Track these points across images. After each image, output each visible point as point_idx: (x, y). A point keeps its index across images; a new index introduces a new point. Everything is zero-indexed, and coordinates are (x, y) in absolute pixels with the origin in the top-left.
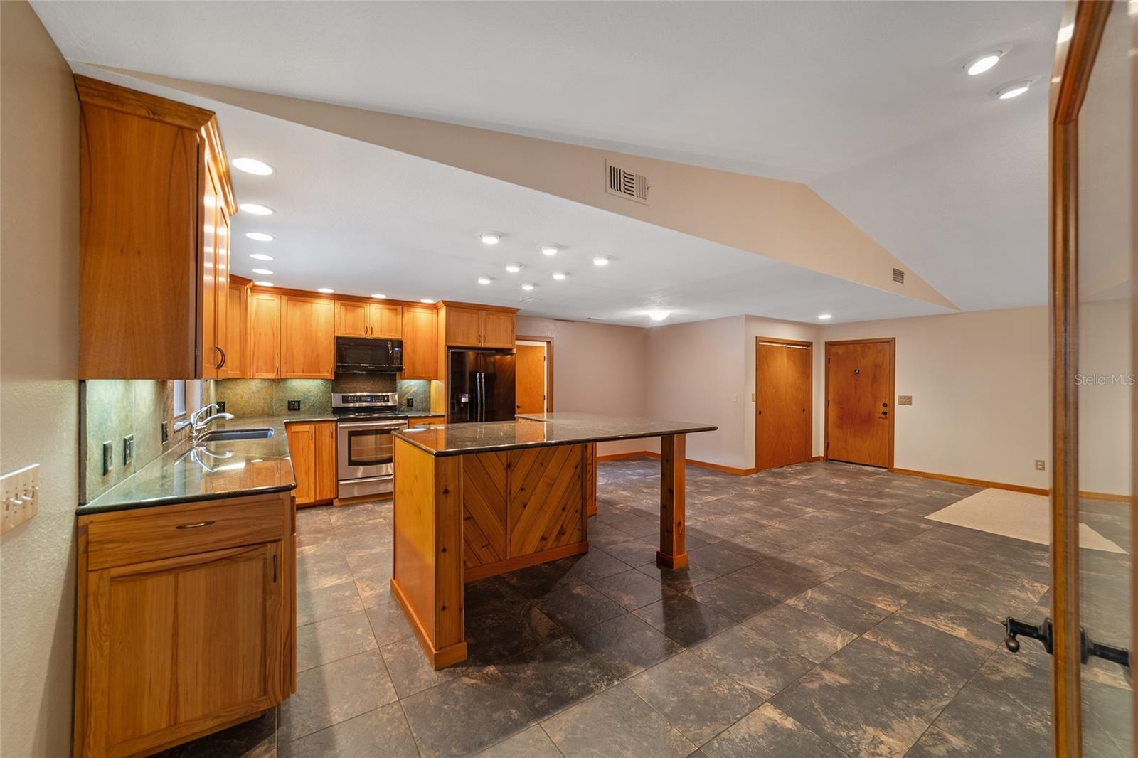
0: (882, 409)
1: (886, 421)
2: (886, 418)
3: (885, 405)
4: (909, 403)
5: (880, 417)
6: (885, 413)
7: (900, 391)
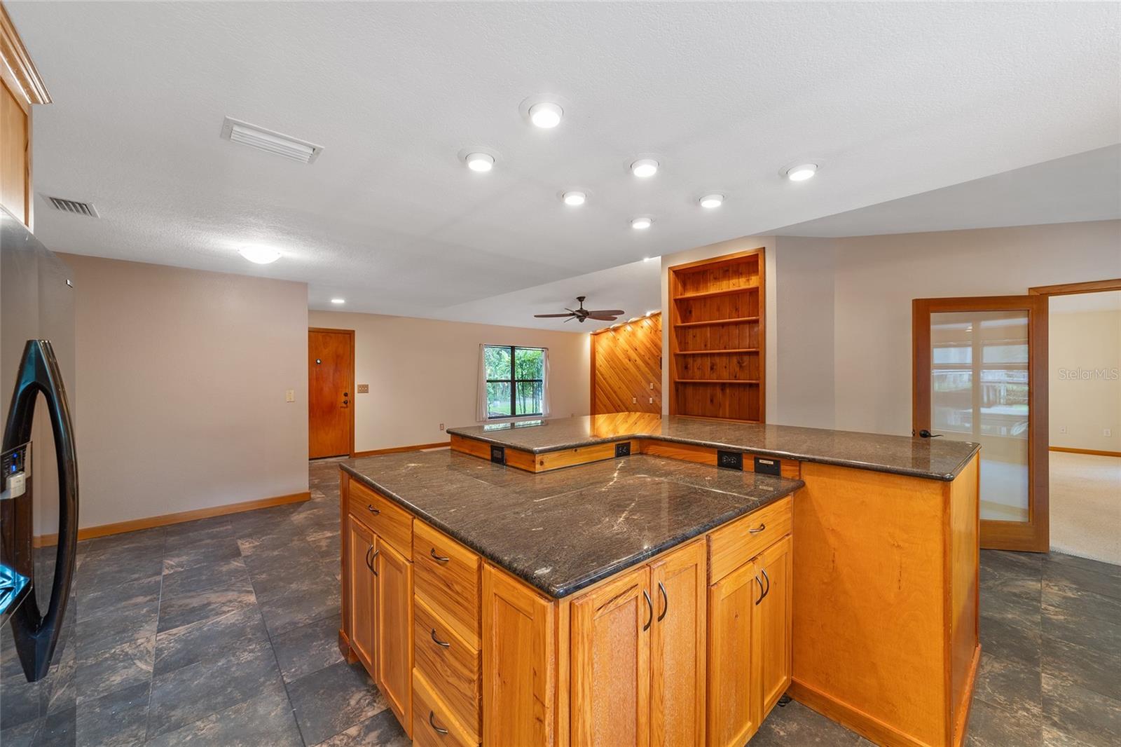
0: (343, 399)
1: (347, 410)
2: (347, 407)
3: (346, 395)
4: (367, 391)
5: (341, 407)
6: (346, 403)
7: (358, 381)
